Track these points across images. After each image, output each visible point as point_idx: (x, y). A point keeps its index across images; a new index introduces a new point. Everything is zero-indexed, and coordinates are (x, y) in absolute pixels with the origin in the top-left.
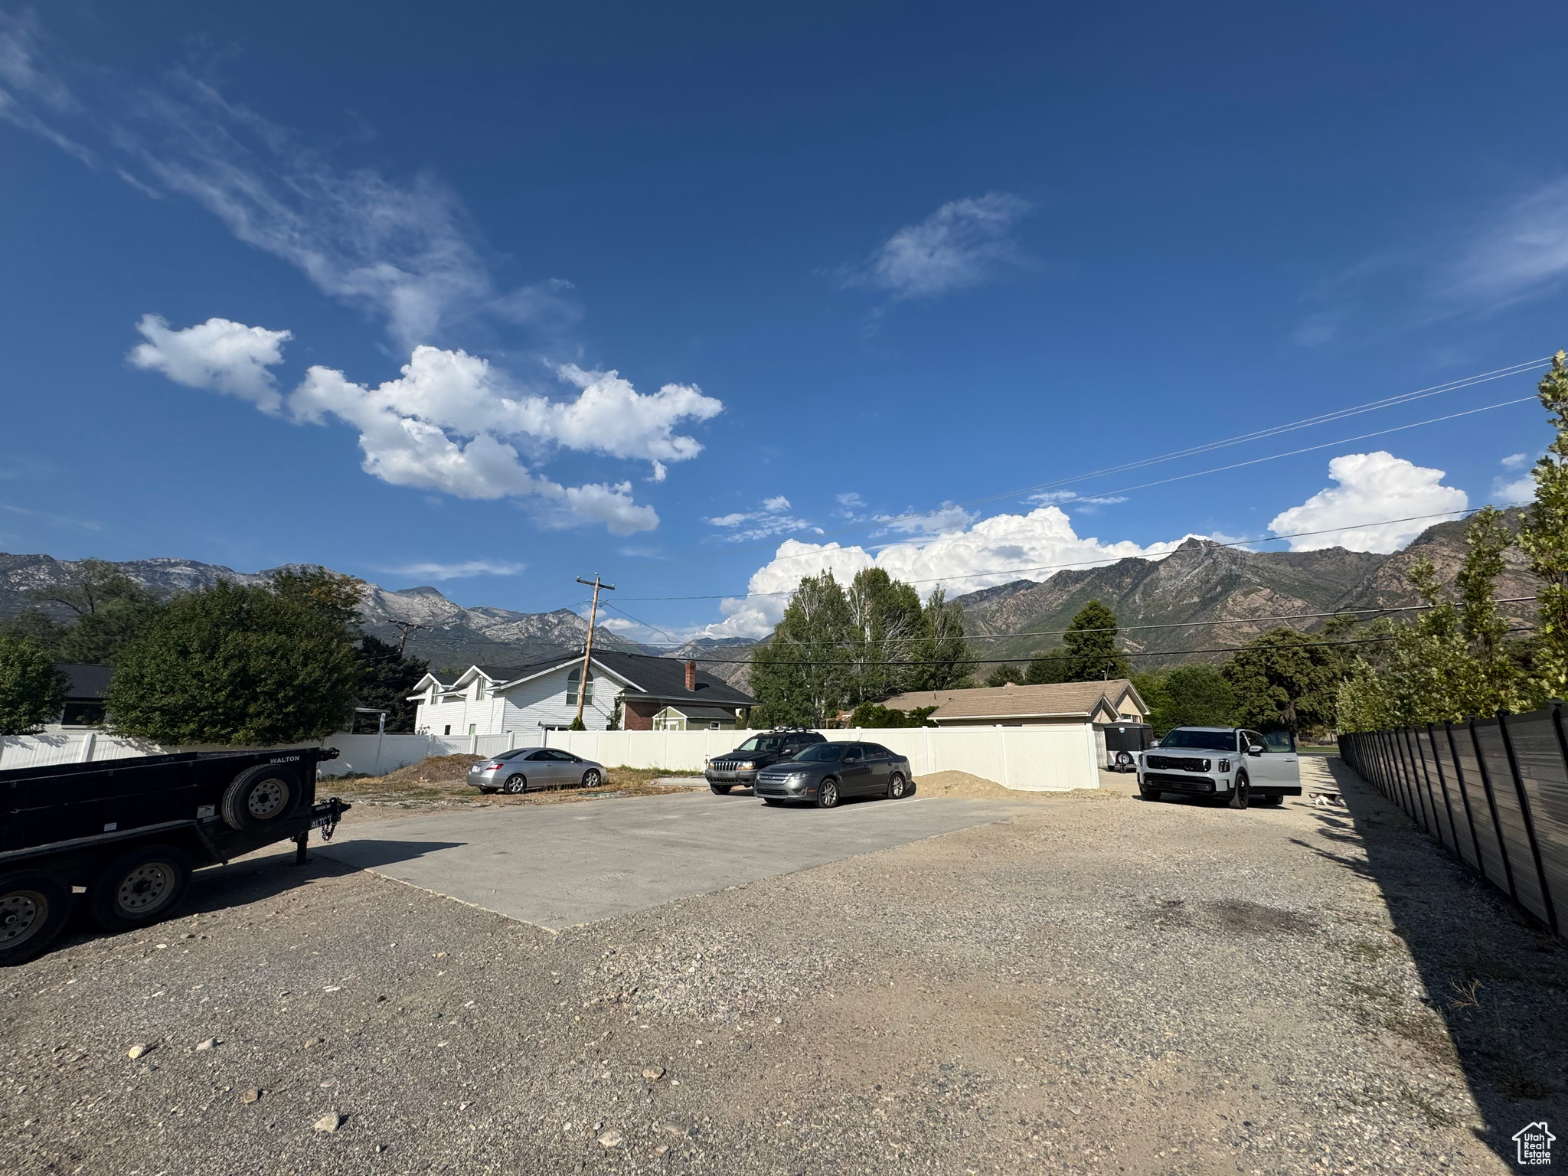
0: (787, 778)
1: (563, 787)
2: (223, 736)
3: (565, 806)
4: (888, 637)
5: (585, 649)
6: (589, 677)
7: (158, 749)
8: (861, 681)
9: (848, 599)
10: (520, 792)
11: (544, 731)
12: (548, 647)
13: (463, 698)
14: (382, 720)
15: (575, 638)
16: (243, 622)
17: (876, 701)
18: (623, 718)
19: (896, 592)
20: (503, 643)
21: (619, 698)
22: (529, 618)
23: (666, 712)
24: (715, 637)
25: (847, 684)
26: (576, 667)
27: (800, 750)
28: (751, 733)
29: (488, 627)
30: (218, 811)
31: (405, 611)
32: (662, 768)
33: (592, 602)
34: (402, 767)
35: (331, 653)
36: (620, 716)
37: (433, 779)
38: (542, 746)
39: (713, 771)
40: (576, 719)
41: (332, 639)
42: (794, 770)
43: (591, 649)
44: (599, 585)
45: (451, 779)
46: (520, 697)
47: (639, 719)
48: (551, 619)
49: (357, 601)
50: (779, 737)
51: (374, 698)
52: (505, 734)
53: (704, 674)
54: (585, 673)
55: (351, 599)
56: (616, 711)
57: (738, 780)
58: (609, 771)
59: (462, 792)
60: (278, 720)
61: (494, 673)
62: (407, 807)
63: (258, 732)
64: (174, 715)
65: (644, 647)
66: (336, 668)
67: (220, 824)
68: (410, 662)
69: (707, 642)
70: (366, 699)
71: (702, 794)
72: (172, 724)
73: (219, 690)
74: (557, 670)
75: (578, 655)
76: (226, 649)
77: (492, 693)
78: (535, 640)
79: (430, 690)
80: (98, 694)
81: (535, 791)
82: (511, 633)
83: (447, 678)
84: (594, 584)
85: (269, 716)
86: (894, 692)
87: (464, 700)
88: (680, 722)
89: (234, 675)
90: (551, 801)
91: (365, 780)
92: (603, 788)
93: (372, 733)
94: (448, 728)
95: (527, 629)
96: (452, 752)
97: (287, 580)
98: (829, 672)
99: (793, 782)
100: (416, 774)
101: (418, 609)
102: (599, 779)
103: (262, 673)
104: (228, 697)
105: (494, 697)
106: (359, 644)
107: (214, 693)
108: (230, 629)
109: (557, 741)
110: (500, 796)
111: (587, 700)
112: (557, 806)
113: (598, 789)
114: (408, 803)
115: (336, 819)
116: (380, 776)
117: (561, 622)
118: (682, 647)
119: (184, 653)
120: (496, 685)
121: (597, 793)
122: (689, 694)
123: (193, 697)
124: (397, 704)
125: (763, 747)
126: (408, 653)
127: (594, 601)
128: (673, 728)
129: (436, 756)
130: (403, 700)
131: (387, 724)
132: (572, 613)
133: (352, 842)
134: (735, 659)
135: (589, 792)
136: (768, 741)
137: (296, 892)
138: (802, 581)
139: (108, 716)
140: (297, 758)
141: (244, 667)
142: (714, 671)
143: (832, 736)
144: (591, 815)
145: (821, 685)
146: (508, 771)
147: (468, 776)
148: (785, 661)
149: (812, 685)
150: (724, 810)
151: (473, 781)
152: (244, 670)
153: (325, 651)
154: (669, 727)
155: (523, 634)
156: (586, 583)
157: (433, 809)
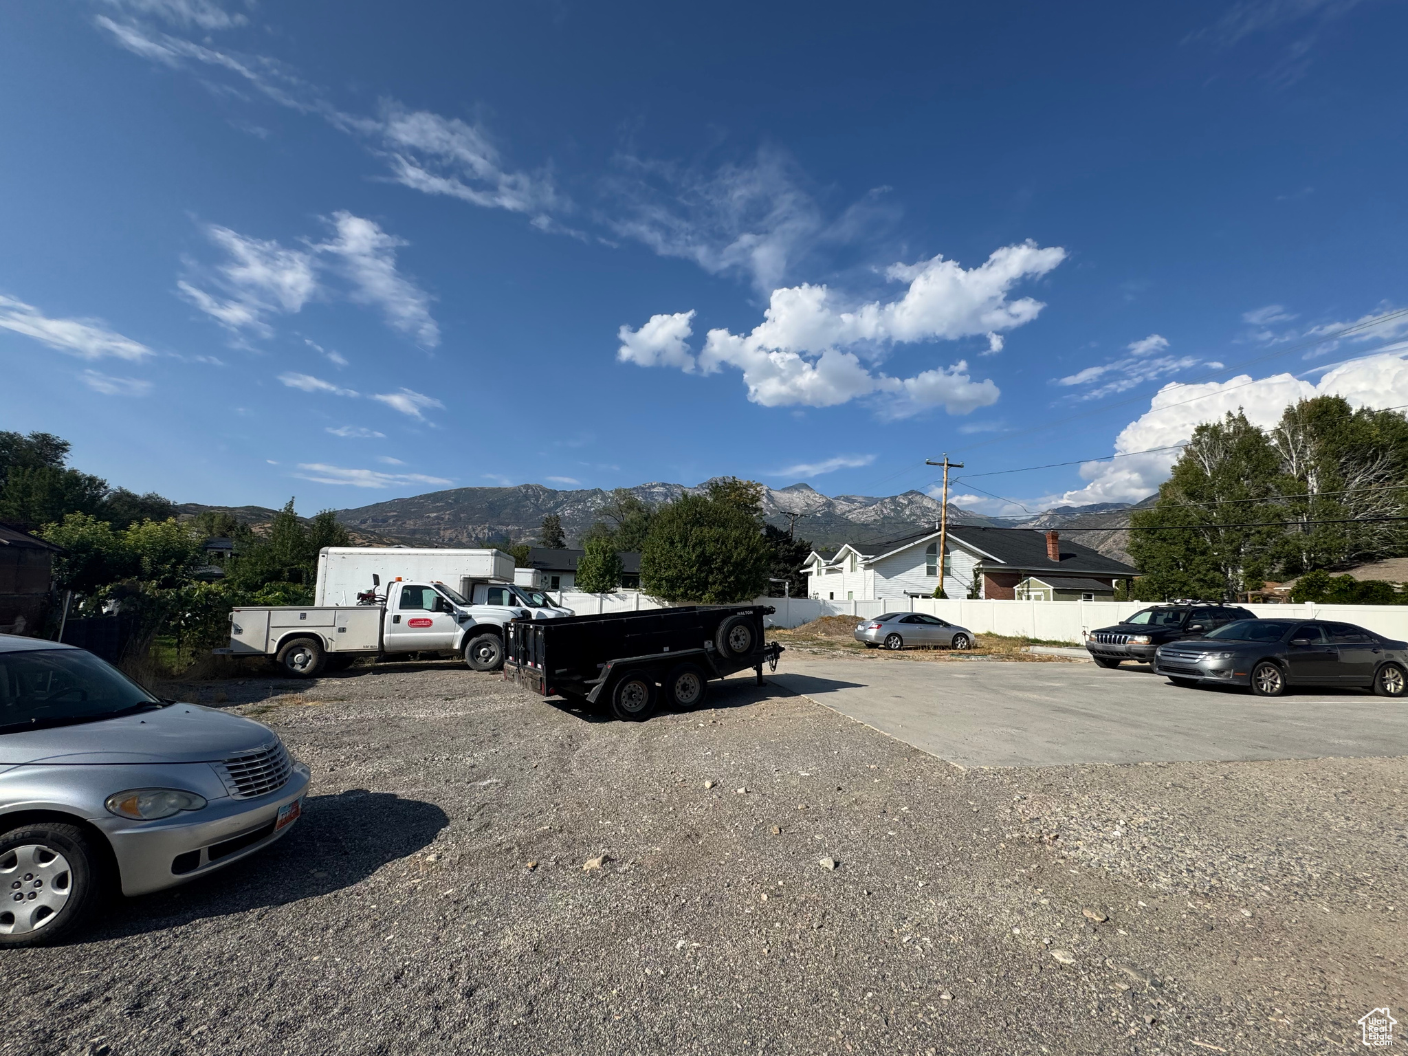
0: (1200, 657)
1: (935, 648)
2: (697, 597)
3: (941, 664)
4: (1353, 485)
5: (940, 526)
6: (946, 551)
7: (667, 604)
8: (1306, 543)
9: (1275, 442)
10: (897, 649)
11: (910, 599)
12: (900, 525)
13: (840, 571)
14: (787, 587)
15: (924, 516)
16: (697, 521)
17: (1334, 570)
18: (983, 588)
19: (1365, 424)
20: (863, 524)
21: (978, 569)
22: (882, 500)
23: (1028, 583)
24: (1075, 505)
25: (1279, 549)
26: (933, 542)
27: (1216, 627)
28: (1137, 606)
29: (849, 511)
30: (715, 645)
31: (788, 504)
32: (1031, 637)
33: (942, 482)
34: (804, 623)
35: (750, 539)
36: (980, 585)
37: (828, 634)
38: (910, 611)
39: (1096, 643)
40: (938, 588)
41: (749, 528)
42: (1212, 649)
43: (945, 525)
44: (948, 465)
45: (840, 635)
46: (886, 569)
47: (1000, 589)
48: (901, 500)
49: (759, 500)
50: (1183, 611)
51: (778, 571)
52: (877, 599)
53: (1069, 543)
54: (942, 547)
55: (755, 499)
56: (976, 582)
57: (1129, 654)
58: (977, 636)
59: (851, 645)
60: (725, 587)
61: (864, 550)
62: (815, 653)
63: (717, 595)
64: (673, 583)
65: (995, 520)
66: (754, 550)
67: (716, 652)
68: (798, 543)
69: (1067, 510)
70: (772, 572)
71: (1082, 666)
72: (672, 588)
73: (692, 567)
74: (916, 545)
75: (933, 531)
76: (692, 540)
77: (863, 566)
78: (889, 520)
79: (815, 565)
80: (637, 570)
81: (910, 649)
82: (869, 515)
83: (828, 554)
84: (943, 465)
85: (720, 585)
86: (1369, 558)
87: (841, 572)
88: (1046, 593)
89: (698, 556)
90: (927, 659)
91: (781, 631)
92: (972, 651)
93: (779, 597)
94: (832, 594)
95: (882, 511)
96: (838, 613)
97: (715, 488)
98: (1247, 535)
99: (1210, 662)
100: (815, 629)
101: (797, 501)
102: (968, 643)
103: (713, 555)
104: (697, 570)
105: (865, 569)
106: (763, 532)
107: (690, 568)
108: (693, 526)
109: (922, 607)
110: (882, 651)
111: (946, 572)
112: (934, 663)
113: (968, 652)
114: (815, 650)
115: (777, 657)
116: (791, 629)
117: (911, 502)
118: (1037, 518)
119: (672, 543)
120: (866, 559)
121: (968, 655)
122: (1052, 564)
123: (680, 571)
124: (794, 575)
125: (1160, 621)
126: (796, 536)
127: (945, 480)
128: (1038, 598)
129: (826, 616)
130: (797, 572)
131: (790, 591)
132: (920, 494)
133: (787, 675)
134: (1103, 527)
135: (960, 654)
136: (1165, 615)
137: (763, 704)
138: (1197, 430)
139: (641, 583)
140: (752, 612)
141: (703, 551)
142: (1078, 539)
143: (1263, 611)
144: (968, 674)
145: (1237, 551)
146: (886, 631)
147: (855, 633)
148: (1177, 526)
149: (1222, 551)
150: (1118, 684)
151: (860, 637)
152: (703, 553)
153: (746, 538)
154: (1033, 597)
155: (879, 516)
156: (935, 464)
157: (834, 656)
